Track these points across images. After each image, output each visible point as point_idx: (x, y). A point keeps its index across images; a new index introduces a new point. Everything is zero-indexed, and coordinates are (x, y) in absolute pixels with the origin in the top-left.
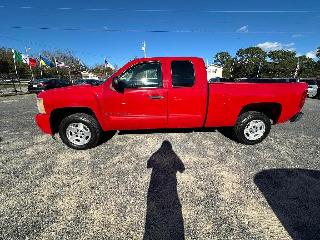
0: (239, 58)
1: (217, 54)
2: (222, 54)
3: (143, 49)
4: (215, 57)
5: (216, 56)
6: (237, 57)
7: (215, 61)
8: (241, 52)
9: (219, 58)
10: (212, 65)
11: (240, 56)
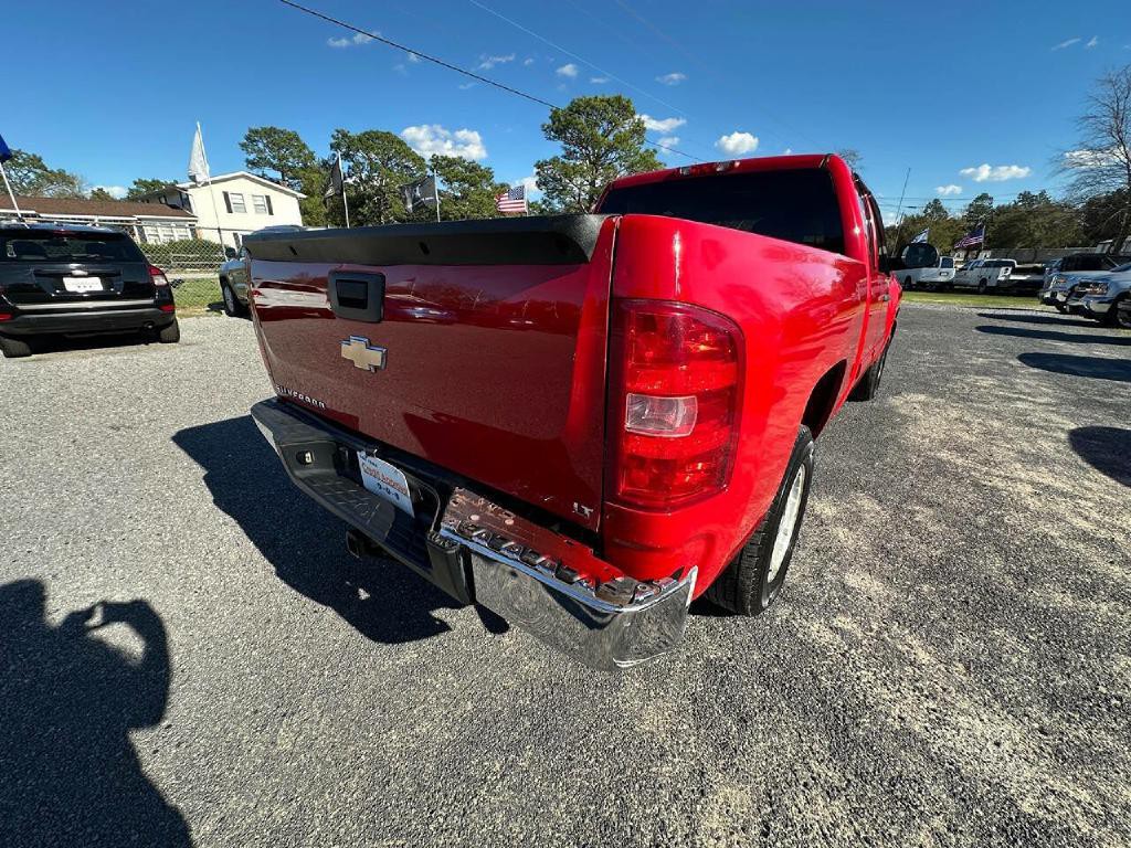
0: (344, 165)
2: (272, 136)
4: (244, 146)
5: (249, 138)
6: (338, 159)
7: (252, 163)
8: (345, 144)
9: (261, 151)
10: (243, 176)
11: (346, 156)
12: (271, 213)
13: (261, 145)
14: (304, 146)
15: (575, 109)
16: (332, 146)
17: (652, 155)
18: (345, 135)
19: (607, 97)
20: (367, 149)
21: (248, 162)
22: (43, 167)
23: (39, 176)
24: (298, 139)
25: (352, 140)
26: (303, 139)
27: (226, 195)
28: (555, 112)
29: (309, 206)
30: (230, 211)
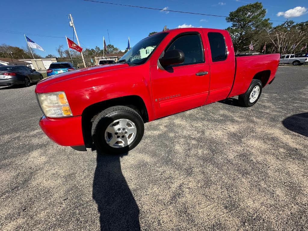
3: (71, 25)
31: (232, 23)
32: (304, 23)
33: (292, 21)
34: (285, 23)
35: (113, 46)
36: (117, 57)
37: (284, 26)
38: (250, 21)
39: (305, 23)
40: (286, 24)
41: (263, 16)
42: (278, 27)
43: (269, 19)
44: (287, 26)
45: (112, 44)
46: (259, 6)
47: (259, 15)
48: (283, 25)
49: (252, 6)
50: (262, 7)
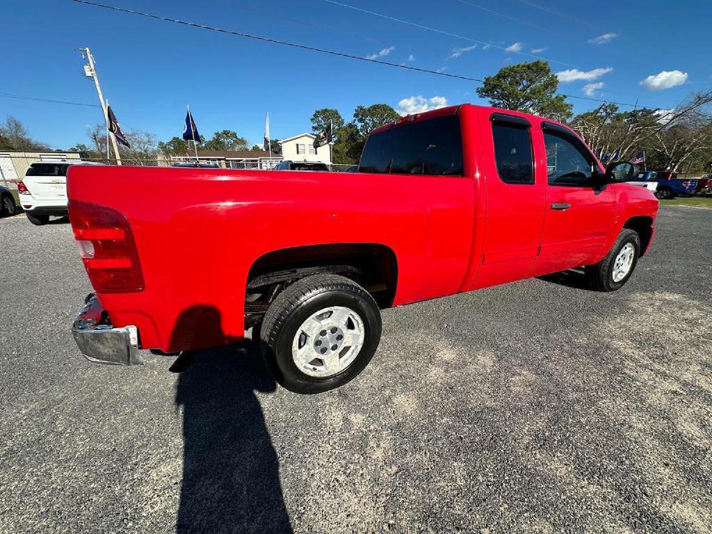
0: (359, 125)
1: (316, 112)
2: (325, 113)
3: (88, 74)
4: (312, 120)
5: (315, 115)
6: (356, 122)
7: (315, 128)
8: (361, 114)
9: (320, 122)
10: (306, 135)
11: (361, 120)
12: (316, 153)
13: (320, 119)
14: (340, 117)
15: (502, 76)
16: (355, 116)
17: (561, 100)
18: (361, 108)
19: (528, 63)
20: (373, 115)
21: (313, 127)
22: (236, 137)
23: (234, 141)
24: (337, 114)
25: (365, 110)
26: (340, 113)
27: (297, 145)
28: (487, 80)
29: (337, 148)
30: (298, 153)
31: (490, 99)
32: (640, 111)
33: (614, 105)
34: (601, 108)
35: (234, 135)
36: (224, 159)
37: (599, 114)
38: (527, 99)
39: (641, 113)
40: (602, 110)
41: (553, 90)
42: (587, 114)
43: (565, 97)
44: (604, 114)
45: (232, 130)
46: (542, 69)
47: (546, 87)
48: (597, 112)
49: (529, 67)
50: (549, 71)
